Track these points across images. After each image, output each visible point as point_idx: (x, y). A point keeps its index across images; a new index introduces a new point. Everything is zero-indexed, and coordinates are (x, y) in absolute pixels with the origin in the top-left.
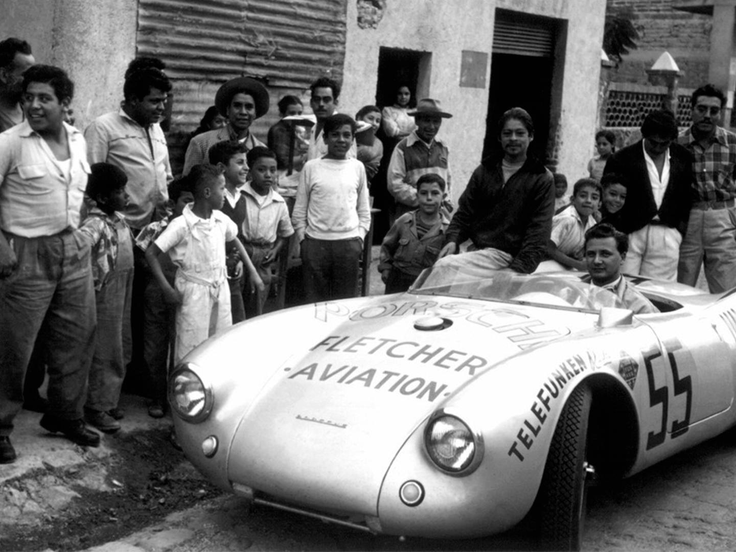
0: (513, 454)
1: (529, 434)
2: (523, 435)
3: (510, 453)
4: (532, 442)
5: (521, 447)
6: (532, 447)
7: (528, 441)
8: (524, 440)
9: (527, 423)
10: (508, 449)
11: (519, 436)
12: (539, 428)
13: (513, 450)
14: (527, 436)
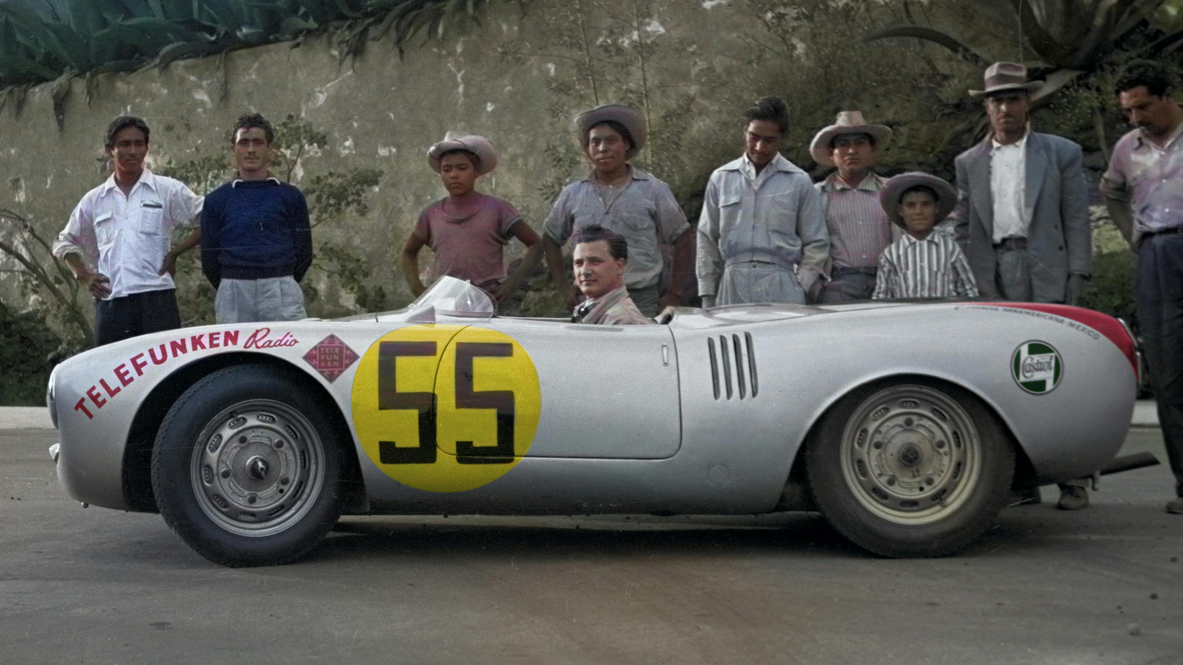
0: (80, 409)
1: (101, 393)
2: (94, 393)
3: (76, 408)
4: (104, 401)
5: (89, 404)
6: (104, 407)
7: (100, 399)
8: (94, 398)
9: (102, 382)
10: (75, 404)
11: (89, 393)
12: (118, 390)
13: (80, 405)
14: (98, 395)
